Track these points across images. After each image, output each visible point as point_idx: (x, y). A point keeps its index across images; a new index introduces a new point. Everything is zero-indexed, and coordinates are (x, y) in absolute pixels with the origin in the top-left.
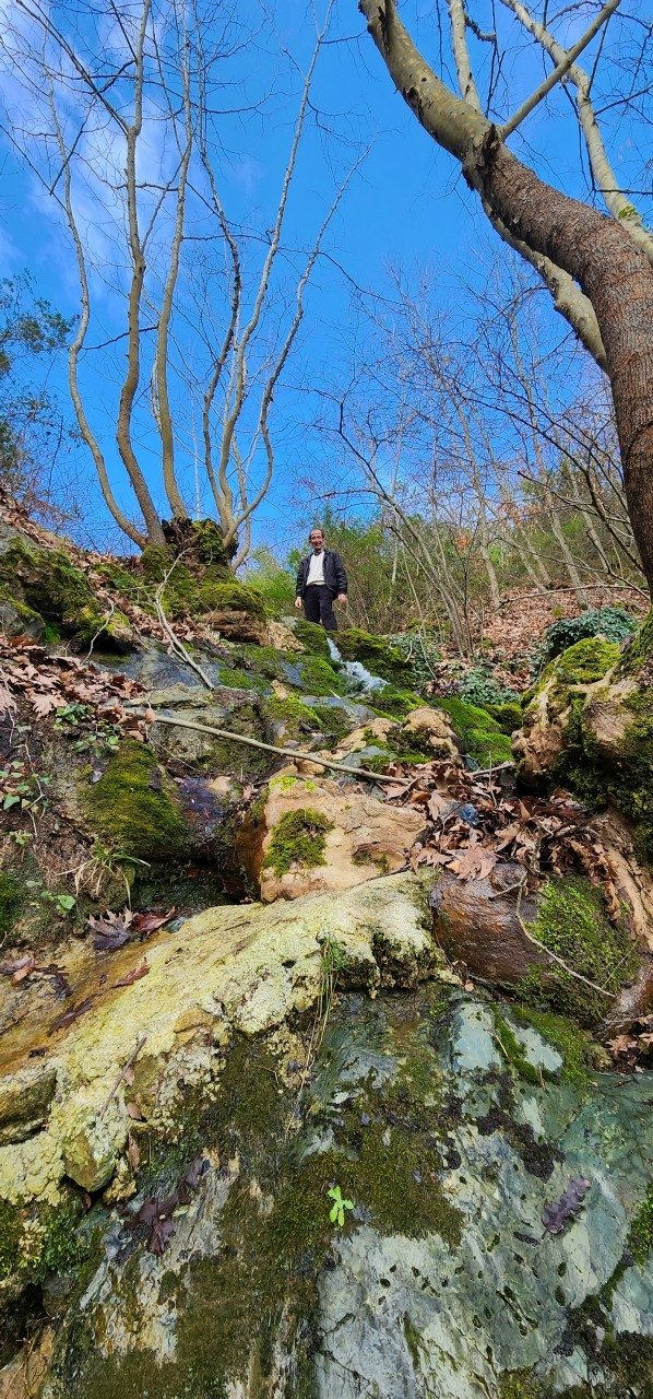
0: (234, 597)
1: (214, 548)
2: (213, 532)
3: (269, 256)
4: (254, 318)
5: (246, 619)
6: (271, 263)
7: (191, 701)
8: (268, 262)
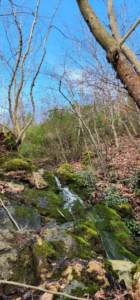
0: (20, 166)
1: (12, 145)
2: (12, 138)
3: (33, 25)
4: (27, 50)
5: (25, 173)
6: (34, 28)
7: (5, 249)
8: (32, 28)
